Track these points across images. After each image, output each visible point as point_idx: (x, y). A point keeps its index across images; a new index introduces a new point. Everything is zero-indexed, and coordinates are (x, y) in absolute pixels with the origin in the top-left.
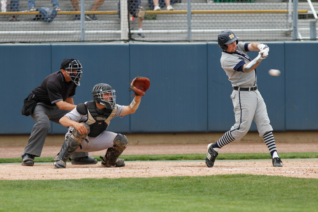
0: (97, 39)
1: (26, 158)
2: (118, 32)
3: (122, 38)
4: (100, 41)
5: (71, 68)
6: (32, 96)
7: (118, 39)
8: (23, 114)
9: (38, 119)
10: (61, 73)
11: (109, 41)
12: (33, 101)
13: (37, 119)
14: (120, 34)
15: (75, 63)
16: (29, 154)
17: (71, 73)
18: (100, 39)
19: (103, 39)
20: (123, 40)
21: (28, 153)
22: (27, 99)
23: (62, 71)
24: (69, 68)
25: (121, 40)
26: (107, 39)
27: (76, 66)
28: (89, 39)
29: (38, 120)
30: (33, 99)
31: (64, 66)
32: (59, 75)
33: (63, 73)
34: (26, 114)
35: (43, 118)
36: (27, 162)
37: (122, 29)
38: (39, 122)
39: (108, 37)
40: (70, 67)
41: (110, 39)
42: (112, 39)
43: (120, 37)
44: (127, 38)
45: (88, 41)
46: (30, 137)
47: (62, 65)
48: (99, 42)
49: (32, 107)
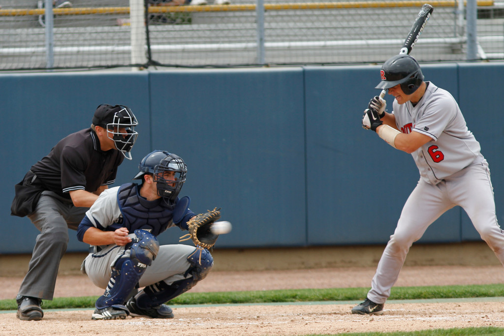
0: (85, 64)
1: (26, 305)
2: (126, 48)
3: (134, 62)
4: (90, 68)
5: (118, 124)
6: (32, 178)
7: (127, 63)
8: (13, 214)
9: (45, 225)
10: (94, 133)
11: (108, 67)
12: (34, 187)
13: (43, 224)
14: (129, 52)
15: (124, 113)
16: (30, 298)
17: (116, 135)
18: (91, 64)
19: (97, 63)
20: (137, 65)
21: (28, 294)
22: (21, 183)
23: (97, 128)
24: (113, 124)
25: (131, 66)
26: (103, 63)
27: (128, 121)
28: (68, 65)
29: (43, 226)
30: (34, 184)
31: (103, 120)
32: (88, 135)
33: (99, 134)
34: (21, 212)
35: (54, 222)
36: (29, 314)
37: (133, 42)
38: (48, 231)
39: (106, 60)
40: (116, 122)
41: (109, 63)
42: (115, 63)
43: (130, 58)
44: (144, 61)
45: (67, 68)
46: (31, 262)
47: (97, 117)
48: (89, 70)
49: (33, 200)
